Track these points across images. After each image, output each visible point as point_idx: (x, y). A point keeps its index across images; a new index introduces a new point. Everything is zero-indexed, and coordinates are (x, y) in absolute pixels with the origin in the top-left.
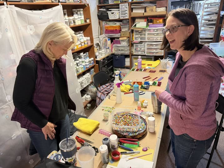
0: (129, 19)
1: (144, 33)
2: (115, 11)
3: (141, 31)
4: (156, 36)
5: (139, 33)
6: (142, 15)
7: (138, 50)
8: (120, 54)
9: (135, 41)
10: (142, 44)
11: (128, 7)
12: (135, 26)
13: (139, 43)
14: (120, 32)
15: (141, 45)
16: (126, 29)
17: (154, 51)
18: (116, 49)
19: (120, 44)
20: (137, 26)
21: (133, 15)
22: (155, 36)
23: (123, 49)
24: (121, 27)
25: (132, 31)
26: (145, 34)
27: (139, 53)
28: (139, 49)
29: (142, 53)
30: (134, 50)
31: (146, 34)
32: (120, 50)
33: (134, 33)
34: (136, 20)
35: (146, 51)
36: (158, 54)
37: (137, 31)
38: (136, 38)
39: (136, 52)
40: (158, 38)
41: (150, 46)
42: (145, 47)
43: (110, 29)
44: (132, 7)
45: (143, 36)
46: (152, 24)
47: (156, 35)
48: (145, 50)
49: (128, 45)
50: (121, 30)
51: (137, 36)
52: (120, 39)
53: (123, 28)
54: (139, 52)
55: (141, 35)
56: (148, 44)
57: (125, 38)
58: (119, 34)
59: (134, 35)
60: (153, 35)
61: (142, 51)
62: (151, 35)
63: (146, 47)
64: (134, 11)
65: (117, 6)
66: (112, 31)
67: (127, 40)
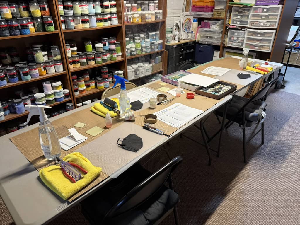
1: (247, 14)
4: (264, 19)
7: (233, 40)
8: (206, 43)
10: (241, 31)
15: (239, 31)
17: (257, 43)
18: (202, 35)
22: (262, 19)
27: (235, 44)
28: (235, 39)
29: (239, 45)
30: (227, 40)
32: (207, 37)
35: (245, 42)
36: (262, 49)
39: (230, 42)
40: (266, 23)
41: (252, 36)
42: (244, 35)
43: (198, 4)
45: (244, 19)
47: (264, 17)
48: (243, 41)
54: (235, 42)
56: (250, 32)
60: (260, 18)
61: (238, 42)
62: (256, 18)
63: (246, 36)
66: (201, 9)
67: (220, 22)
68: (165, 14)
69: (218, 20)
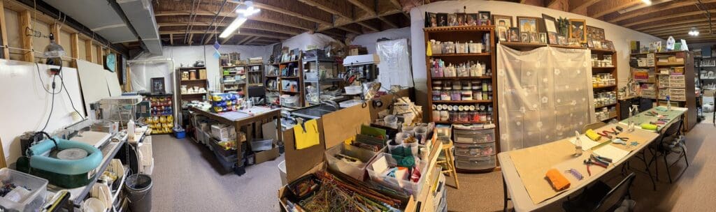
0: (655, 68)
2: (644, 60)
3: (665, 78)
5: (663, 79)
6: (666, 64)
9: (660, 87)
11: (653, 56)
13: (664, 89)
14: (647, 78)
21: (658, 64)
24: (648, 73)
25: (658, 77)
26: (668, 81)
38: (661, 84)
43: (638, 74)
44: (657, 57)
45: (667, 83)
53: (650, 74)
55: (665, 81)
58: (647, 80)
59: (659, 81)
64: (660, 60)
65: (645, 56)
66: (640, 77)
67: (653, 85)
68: (616, 81)
69: (652, 84)
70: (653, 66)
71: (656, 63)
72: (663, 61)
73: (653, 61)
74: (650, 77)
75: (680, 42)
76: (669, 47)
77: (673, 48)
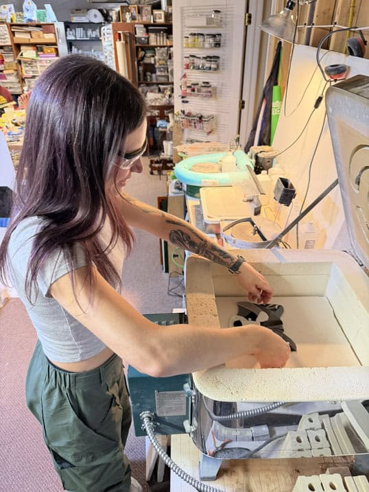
0: (11, 46)
3: (31, 63)
5: (30, 64)
6: (27, 42)
9: (25, 75)
11: (7, 29)
12: (22, 55)
13: (31, 78)
14: (3, 63)
16: (11, 59)
19: (6, 79)
20: (24, 55)
21: (16, 42)
23: (11, 86)
24: (2, 56)
25: (20, 62)
26: (36, 67)
31: (38, 67)
33: (22, 64)
34: (22, 48)
37: (25, 62)
38: (26, 71)
44: (13, 30)
46: (42, 53)
49: (17, 81)
50: (3, 60)
51: (27, 69)
52: (5, 72)
53: (6, 57)
55: (32, 67)
57: (11, 71)
58: (3, 66)
59: (23, 67)
64: (17, 35)
70: (9, 43)
71: (12, 40)
72: (21, 37)
73: (8, 36)
74: (6, 60)
75: (44, 8)
76: (27, 15)
77: (35, 18)
